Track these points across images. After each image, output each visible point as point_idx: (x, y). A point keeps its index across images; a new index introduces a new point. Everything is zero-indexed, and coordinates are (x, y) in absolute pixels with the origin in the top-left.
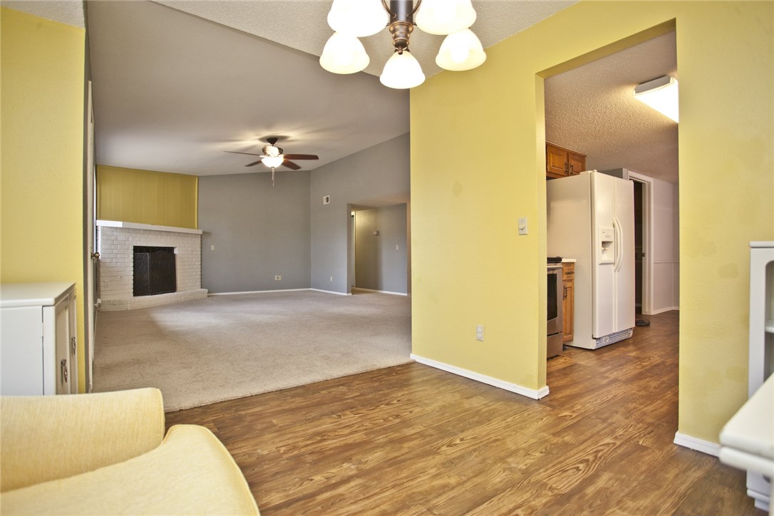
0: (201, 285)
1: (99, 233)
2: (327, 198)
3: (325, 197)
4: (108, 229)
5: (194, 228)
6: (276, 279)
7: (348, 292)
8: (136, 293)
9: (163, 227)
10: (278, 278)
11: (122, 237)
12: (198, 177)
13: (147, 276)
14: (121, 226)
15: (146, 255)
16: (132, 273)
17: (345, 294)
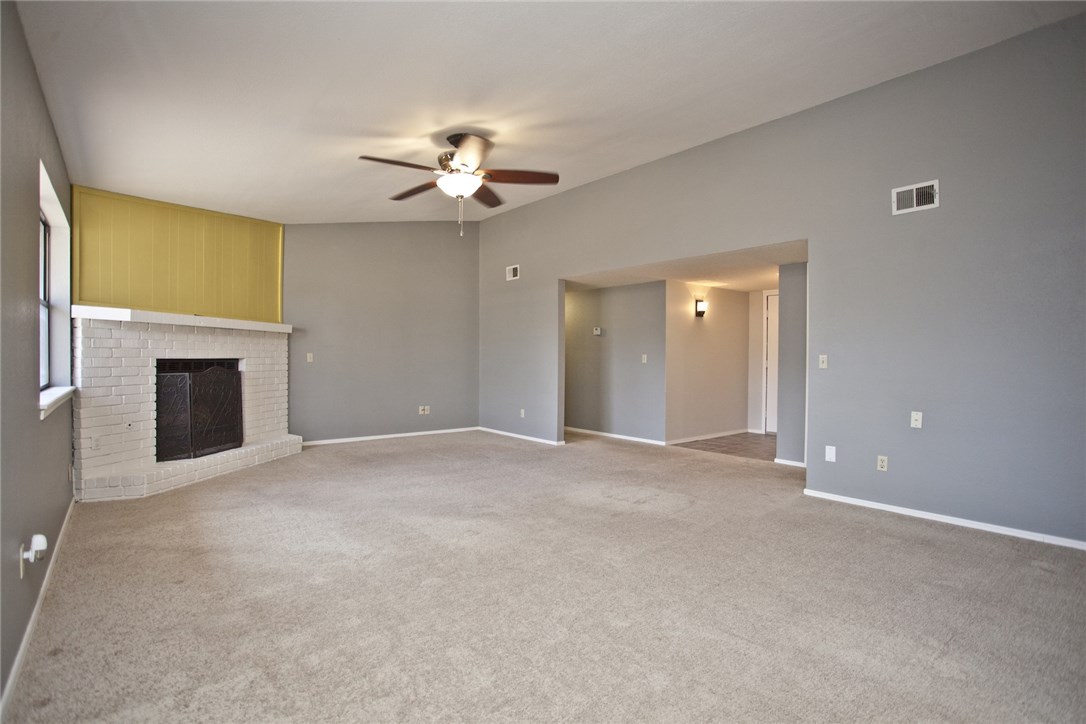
0: (289, 428)
1: (79, 333)
2: (515, 270)
3: (509, 269)
4: (100, 325)
5: (276, 322)
6: (421, 412)
7: (559, 440)
8: (161, 456)
9: (218, 320)
10: (424, 410)
11: (130, 340)
12: (284, 226)
13: (185, 417)
14: (129, 319)
15: (185, 377)
16: (154, 415)
17: (555, 443)
